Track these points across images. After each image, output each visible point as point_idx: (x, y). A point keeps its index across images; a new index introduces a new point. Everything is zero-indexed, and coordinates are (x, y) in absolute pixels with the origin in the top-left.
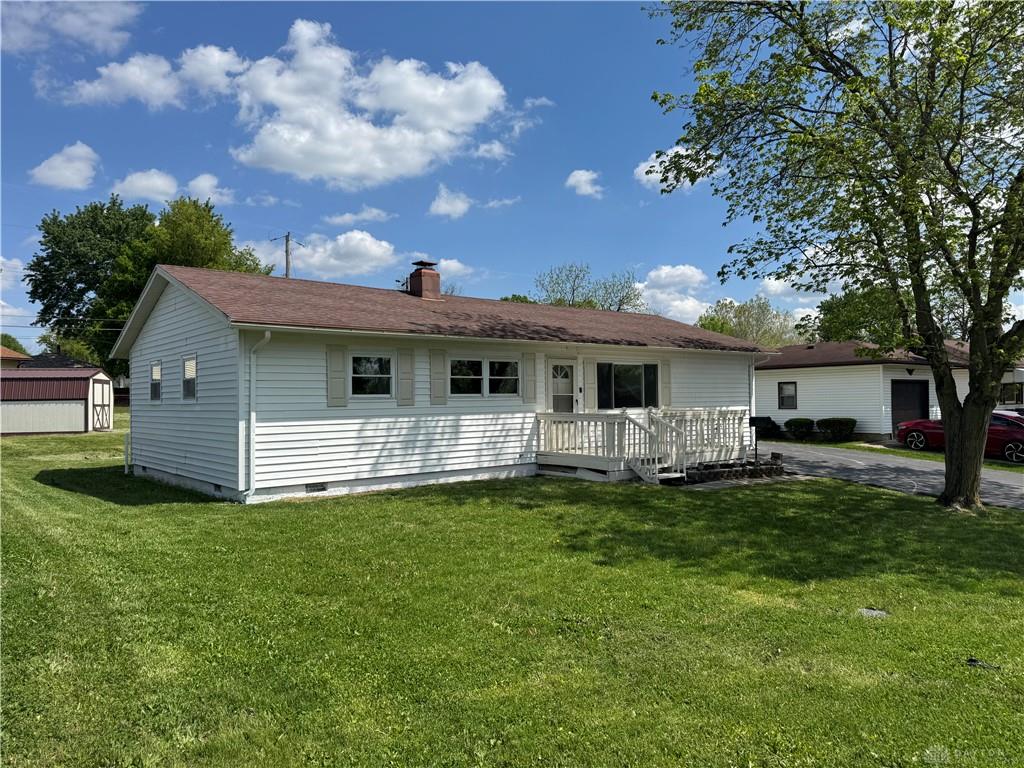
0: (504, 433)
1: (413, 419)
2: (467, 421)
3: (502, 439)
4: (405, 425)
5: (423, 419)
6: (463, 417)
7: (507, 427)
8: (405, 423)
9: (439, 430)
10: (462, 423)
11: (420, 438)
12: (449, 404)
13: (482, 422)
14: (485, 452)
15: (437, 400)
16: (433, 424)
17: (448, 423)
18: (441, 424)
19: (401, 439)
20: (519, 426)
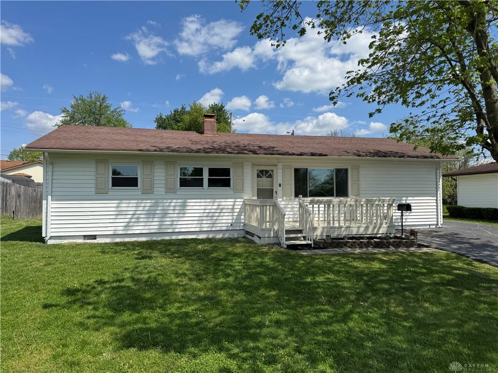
0: (219, 211)
1: (153, 201)
2: (191, 203)
3: (217, 214)
4: (148, 205)
5: (161, 201)
6: (189, 201)
7: (221, 207)
8: (148, 203)
9: (172, 208)
10: (188, 204)
11: (158, 212)
12: (178, 193)
13: (203, 204)
14: (205, 222)
15: (170, 190)
16: (167, 204)
17: (178, 204)
18: (173, 204)
19: (144, 212)
20: (231, 207)
